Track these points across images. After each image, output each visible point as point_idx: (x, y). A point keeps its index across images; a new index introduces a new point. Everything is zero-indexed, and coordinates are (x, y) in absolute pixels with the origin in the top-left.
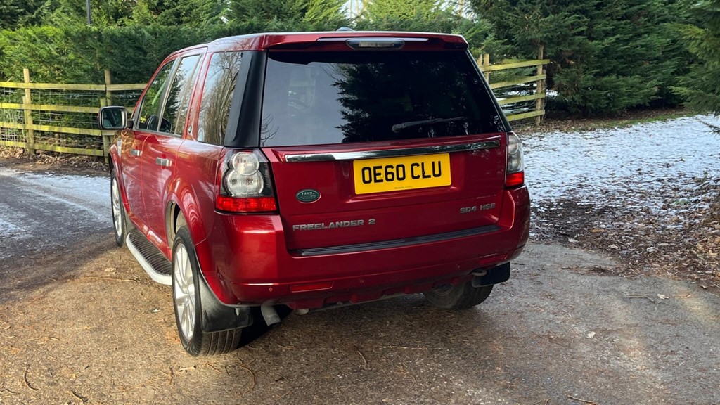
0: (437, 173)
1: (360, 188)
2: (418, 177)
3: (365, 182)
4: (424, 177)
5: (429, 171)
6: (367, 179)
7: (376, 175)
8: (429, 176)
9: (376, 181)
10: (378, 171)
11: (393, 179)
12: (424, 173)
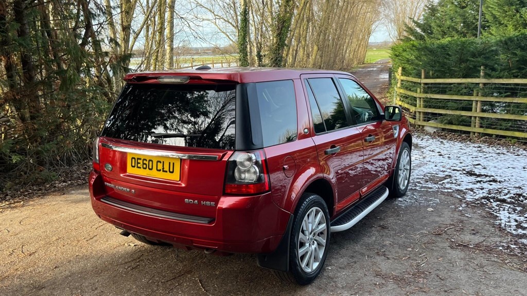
0: (171, 170)
1: (130, 170)
2: (160, 170)
3: (132, 166)
4: (163, 171)
5: (166, 168)
6: (133, 165)
7: (138, 163)
8: (166, 172)
9: (138, 167)
10: (139, 161)
11: (146, 168)
12: (163, 169)
